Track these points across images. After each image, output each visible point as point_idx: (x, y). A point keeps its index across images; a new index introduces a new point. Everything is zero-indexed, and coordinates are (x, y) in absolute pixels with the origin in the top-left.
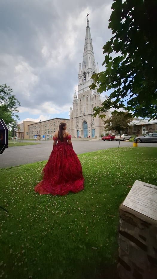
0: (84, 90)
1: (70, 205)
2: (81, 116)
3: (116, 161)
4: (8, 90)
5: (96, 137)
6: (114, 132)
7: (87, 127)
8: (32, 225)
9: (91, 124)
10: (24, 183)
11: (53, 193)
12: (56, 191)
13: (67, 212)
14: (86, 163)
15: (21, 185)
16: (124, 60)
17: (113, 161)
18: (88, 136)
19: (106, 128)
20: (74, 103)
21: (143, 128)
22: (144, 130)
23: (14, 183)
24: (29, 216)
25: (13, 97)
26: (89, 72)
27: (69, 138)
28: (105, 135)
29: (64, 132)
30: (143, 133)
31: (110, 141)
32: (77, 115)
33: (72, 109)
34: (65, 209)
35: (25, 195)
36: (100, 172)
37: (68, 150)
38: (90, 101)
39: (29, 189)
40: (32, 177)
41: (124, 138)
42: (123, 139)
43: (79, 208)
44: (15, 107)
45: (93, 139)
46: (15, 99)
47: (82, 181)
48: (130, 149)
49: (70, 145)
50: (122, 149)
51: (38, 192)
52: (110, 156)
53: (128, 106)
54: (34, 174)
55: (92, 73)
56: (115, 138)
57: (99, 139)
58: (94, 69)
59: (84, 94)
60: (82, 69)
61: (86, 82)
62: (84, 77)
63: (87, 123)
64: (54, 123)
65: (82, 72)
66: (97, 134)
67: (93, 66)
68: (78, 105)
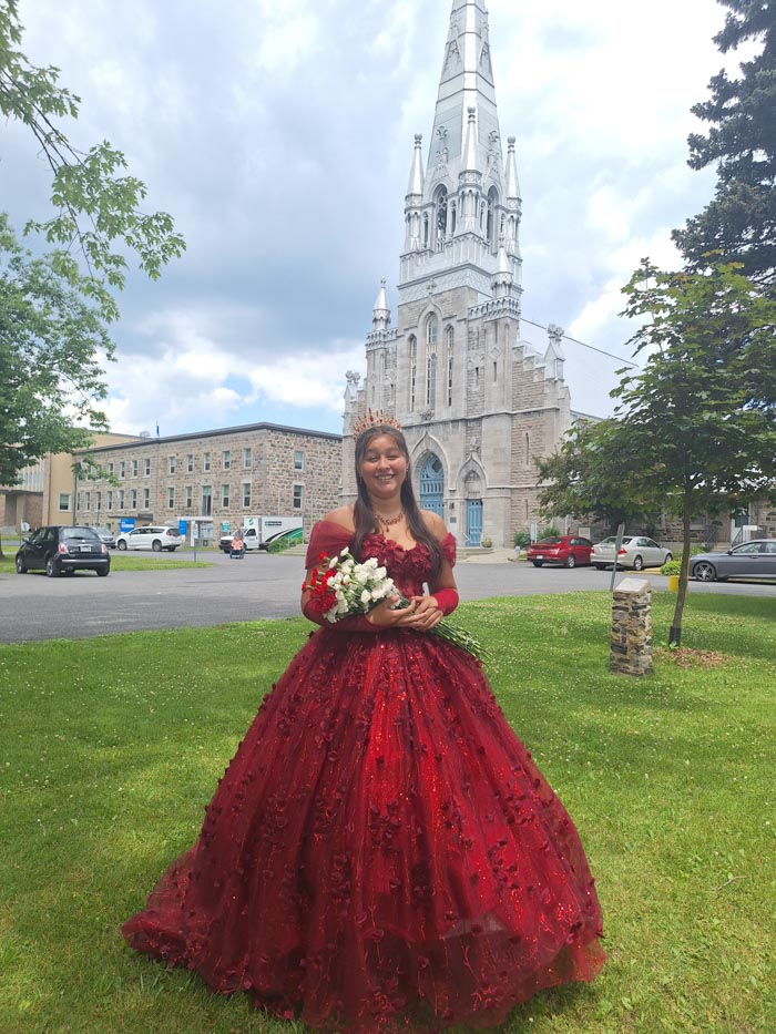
0: (433, 286)
2: (409, 424)
5: (491, 545)
6: (586, 524)
7: (441, 487)
9: (464, 473)
20: (373, 351)
26: (467, 190)
31: (567, 566)
38: (465, 345)
41: (639, 557)
42: (630, 563)
55: (483, 196)
56: (592, 554)
57: (506, 554)
58: (495, 176)
59: (430, 308)
60: (428, 168)
61: (447, 240)
62: (436, 211)
63: (441, 465)
64: (248, 450)
65: (427, 187)
66: (494, 528)
67: (491, 156)
68: (394, 361)
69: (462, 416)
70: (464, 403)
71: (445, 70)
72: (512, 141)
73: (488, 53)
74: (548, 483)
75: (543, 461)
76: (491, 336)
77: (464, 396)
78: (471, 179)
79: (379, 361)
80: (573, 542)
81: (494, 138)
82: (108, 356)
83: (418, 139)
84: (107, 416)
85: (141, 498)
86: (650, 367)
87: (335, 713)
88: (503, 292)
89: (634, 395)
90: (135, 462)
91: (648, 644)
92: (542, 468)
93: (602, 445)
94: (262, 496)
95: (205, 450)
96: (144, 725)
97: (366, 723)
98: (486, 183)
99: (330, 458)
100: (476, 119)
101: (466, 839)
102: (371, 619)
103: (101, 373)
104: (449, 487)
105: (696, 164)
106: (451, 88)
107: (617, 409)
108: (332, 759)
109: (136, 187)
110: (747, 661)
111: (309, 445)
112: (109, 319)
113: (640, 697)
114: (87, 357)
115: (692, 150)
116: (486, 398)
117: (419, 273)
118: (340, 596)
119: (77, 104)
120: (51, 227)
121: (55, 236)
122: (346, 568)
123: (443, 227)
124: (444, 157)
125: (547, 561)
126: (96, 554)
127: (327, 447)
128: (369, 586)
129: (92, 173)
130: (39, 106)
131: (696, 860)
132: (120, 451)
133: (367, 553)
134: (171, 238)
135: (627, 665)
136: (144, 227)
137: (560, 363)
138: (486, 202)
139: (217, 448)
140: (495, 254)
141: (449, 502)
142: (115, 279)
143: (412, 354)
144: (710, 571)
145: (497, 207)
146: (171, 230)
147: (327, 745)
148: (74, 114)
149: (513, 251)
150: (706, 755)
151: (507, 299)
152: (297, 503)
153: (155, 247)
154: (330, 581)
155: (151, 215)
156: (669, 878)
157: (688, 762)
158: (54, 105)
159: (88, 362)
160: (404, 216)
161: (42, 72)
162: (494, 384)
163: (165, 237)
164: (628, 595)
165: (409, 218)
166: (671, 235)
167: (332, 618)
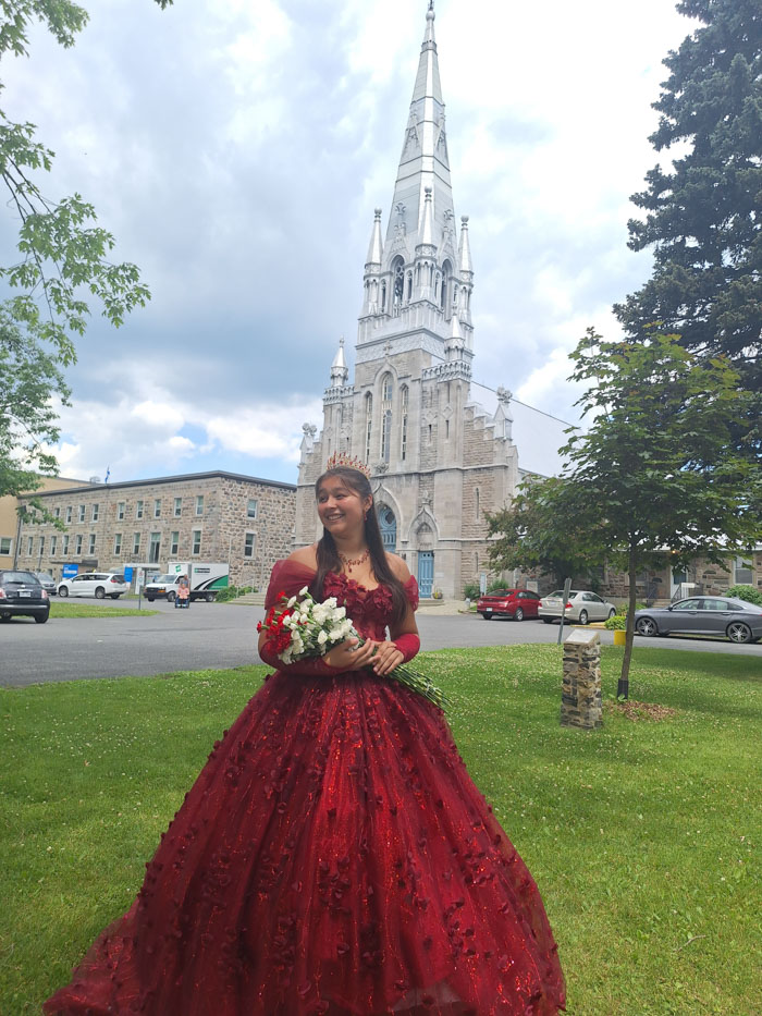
0: (390, 348)
5: (440, 597)
6: (534, 578)
7: (393, 537)
9: (417, 525)
20: (330, 406)
22: (678, 578)
26: (423, 262)
30: (673, 595)
33: (318, 435)
38: (419, 402)
41: (584, 611)
45: (426, 603)
55: (438, 268)
56: (540, 608)
57: (456, 606)
58: (449, 250)
59: (387, 368)
60: (387, 240)
61: (403, 306)
62: (394, 279)
63: (394, 517)
64: (201, 497)
65: (385, 257)
66: (444, 580)
67: (445, 232)
68: (351, 415)
69: (415, 470)
70: (417, 458)
71: (404, 152)
72: (465, 220)
73: (445, 140)
74: (497, 536)
75: (493, 516)
76: (444, 396)
77: (417, 450)
78: (427, 252)
79: (336, 415)
80: (521, 595)
81: (449, 216)
82: (63, 401)
83: (378, 213)
84: (58, 460)
85: (87, 543)
86: (596, 428)
87: (287, 760)
88: (455, 356)
89: (582, 453)
90: (83, 507)
91: (597, 696)
92: (492, 522)
93: (551, 500)
94: (213, 544)
95: (156, 497)
96: (78, 778)
97: (319, 773)
98: (441, 256)
99: (284, 507)
100: (432, 198)
101: (420, 900)
102: (328, 661)
103: (54, 417)
104: (401, 538)
105: (636, 246)
106: (408, 170)
107: (565, 465)
108: (281, 811)
109: (104, 239)
110: (692, 714)
111: (262, 493)
112: (66, 363)
113: (591, 750)
114: (42, 401)
115: (631, 233)
116: (439, 454)
117: (377, 335)
118: (296, 636)
119: (50, 158)
120: (15, 272)
121: (18, 281)
122: (304, 607)
123: (400, 294)
124: (402, 231)
125: (496, 614)
126: (36, 599)
127: (281, 496)
128: (327, 626)
129: (61, 223)
130: (13, 158)
131: (655, 919)
132: (68, 496)
133: (328, 592)
134: (136, 288)
135: (577, 718)
136: (109, 276)
137: (508, 423)
138: (441, 274)
139: (169, 495)
140: (449, 321)
141: (401, 553)
142: (76, 324)
143: (368, 410)
144: (652, 626)
145: (451, 279)
146: (137, 280)
147: (276, 795)
148: (47, 167)
149: (465, 319)
150: (658, 809)
151: (459, 363)
152: (248, 552)
153: (120, 296)
154: (287, 620)
155: (118, 265)
156: (629, 939)
157: (641, 817)
158: (28, 157)
159: (42, 406)
160: (364, 282)
161: (18, 127)
162: (447, 441)
163: (131, 287)
164: (578, 646)
165: (368, 284)
166: (612, 309)
167: (287, 660)
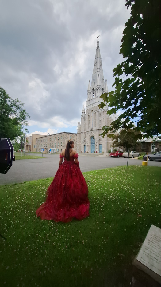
0: (92, 106)
1: (73, 237)
2: (88, 130)
3: (124, 182)
4: (20, 104)
5: (104, 153)
6: (122, 149)
7: (94, 142)
8: (30, 259)
9: (99, 139)
10: (27, 204)
11: (55, 219)
12: (59, 217)
13: (70, 245)
14: (92, 183)
15: (23, 206)
16: (134, 82)
17: (121, 182)
18: (95, 152)
19: (113, 144)
20: (82, 118)
21: (153, 146)
22: (153, 147)
23: (16, 203)
24: (27, 247)
25: (24, 111)
26: (98, 88)
27: (76, 157)
28: (113, 151)
29: (71, 150)
30: (152, 151)
31: (118, 157)
32: (85, 130)
33: (80, 124)
34: (68, 241)
35: (26, 220)
36: (107, 195)
37: (74, 169)
38: (98, 116)
39: (31, 212)
40: (35, 197)
41: (133, 155)
42: (131, 156)
43: (83, 241)
44: (25, 120)
45: (100, 154)
46: (26, 113)
47: (87, 205)
48: (139, 168)
49: (76, 164)
50: (130, 168)
51: (39, 217)
52: (118, 176)
53: (138, 127)
54: (37, 194)
56: (123, 155)
57: (106, 154)
59: (92, 110)
60: (91, 86)
61: (94, 98)
62: (93, 93)
63: (94, 138)
64: (62, 137)
65: (91, 89)
66: (104, 149)
67: (102, 83)
68: (86, 119)
69: (98, 129)
70: (98, 126)
71: (94, 68)
72: (106, 80)
73: (101, 65)
74: (114, 140)
76: (103, 114)
78: (99, 86)
80: (119, 152)
81: (103, 80)
83: (89, 81)
85: (46, 145)
90: (45, 139)
94: (64, 145)
98: (102, 87)
100: (99, 76)
104: (96, 142)
111: (72, 135)
117: (90, 104)
124: (94, 83)
125: (114, 156)
132: (42, 138)
138: (102, 91)
141: (96, 145)
143: (89, 118)
151: (106, 107)
160: (87, 94)
162: (104, 123)
